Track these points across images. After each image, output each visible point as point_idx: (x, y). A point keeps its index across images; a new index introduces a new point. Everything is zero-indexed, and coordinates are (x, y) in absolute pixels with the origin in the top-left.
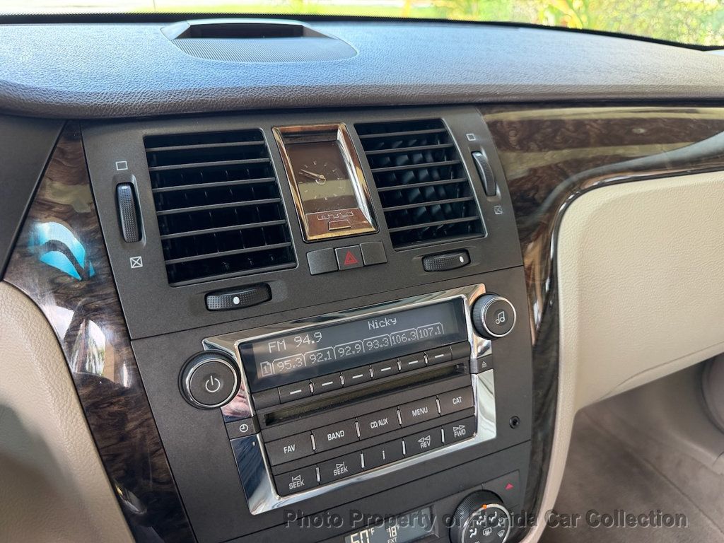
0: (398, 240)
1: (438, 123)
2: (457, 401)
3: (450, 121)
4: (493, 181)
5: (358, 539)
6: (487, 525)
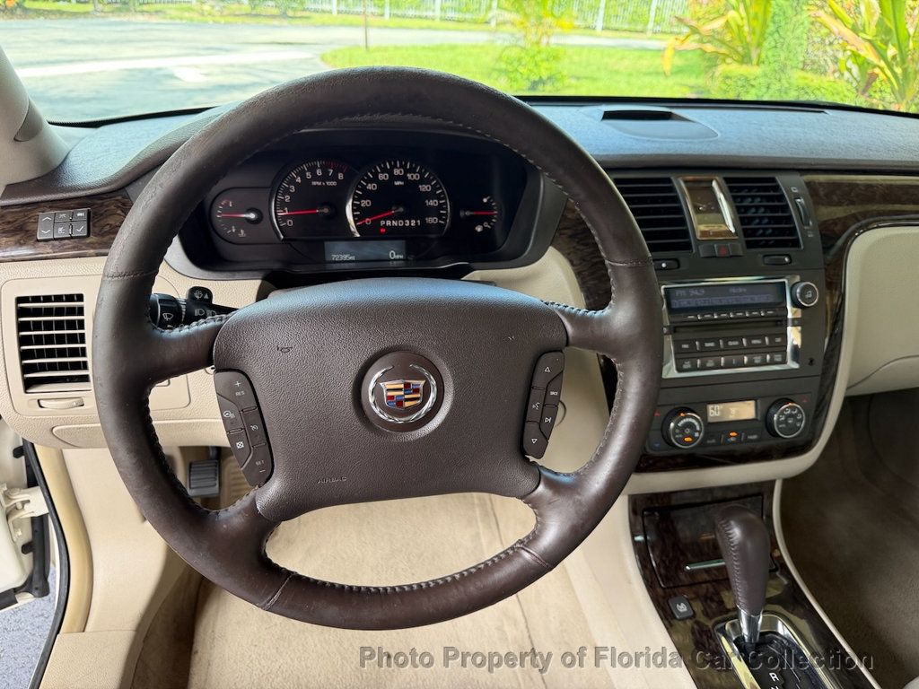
0: (750, 245)
1: (773, 180)
2: (778, 340)
3: (781, 179)
4: (808, 218)
5: (713, 409)
6: (790, 416)
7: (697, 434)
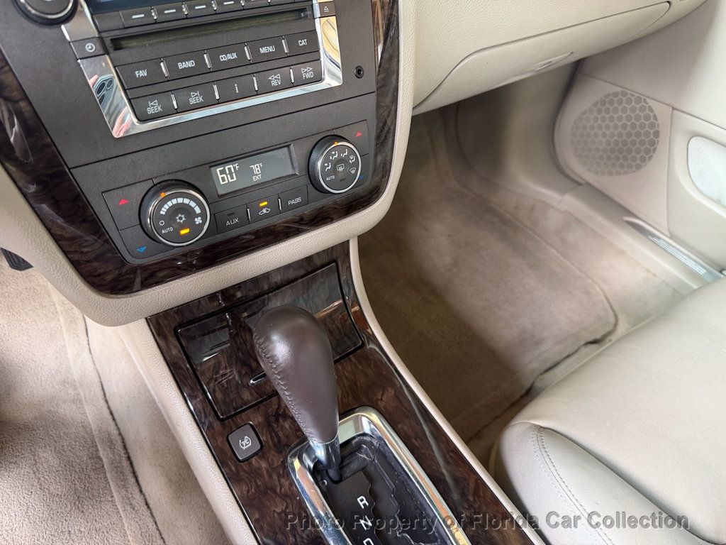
2: (304, 42)
5: (223, 172)
6: (340, 161)
7: (198, 221)
